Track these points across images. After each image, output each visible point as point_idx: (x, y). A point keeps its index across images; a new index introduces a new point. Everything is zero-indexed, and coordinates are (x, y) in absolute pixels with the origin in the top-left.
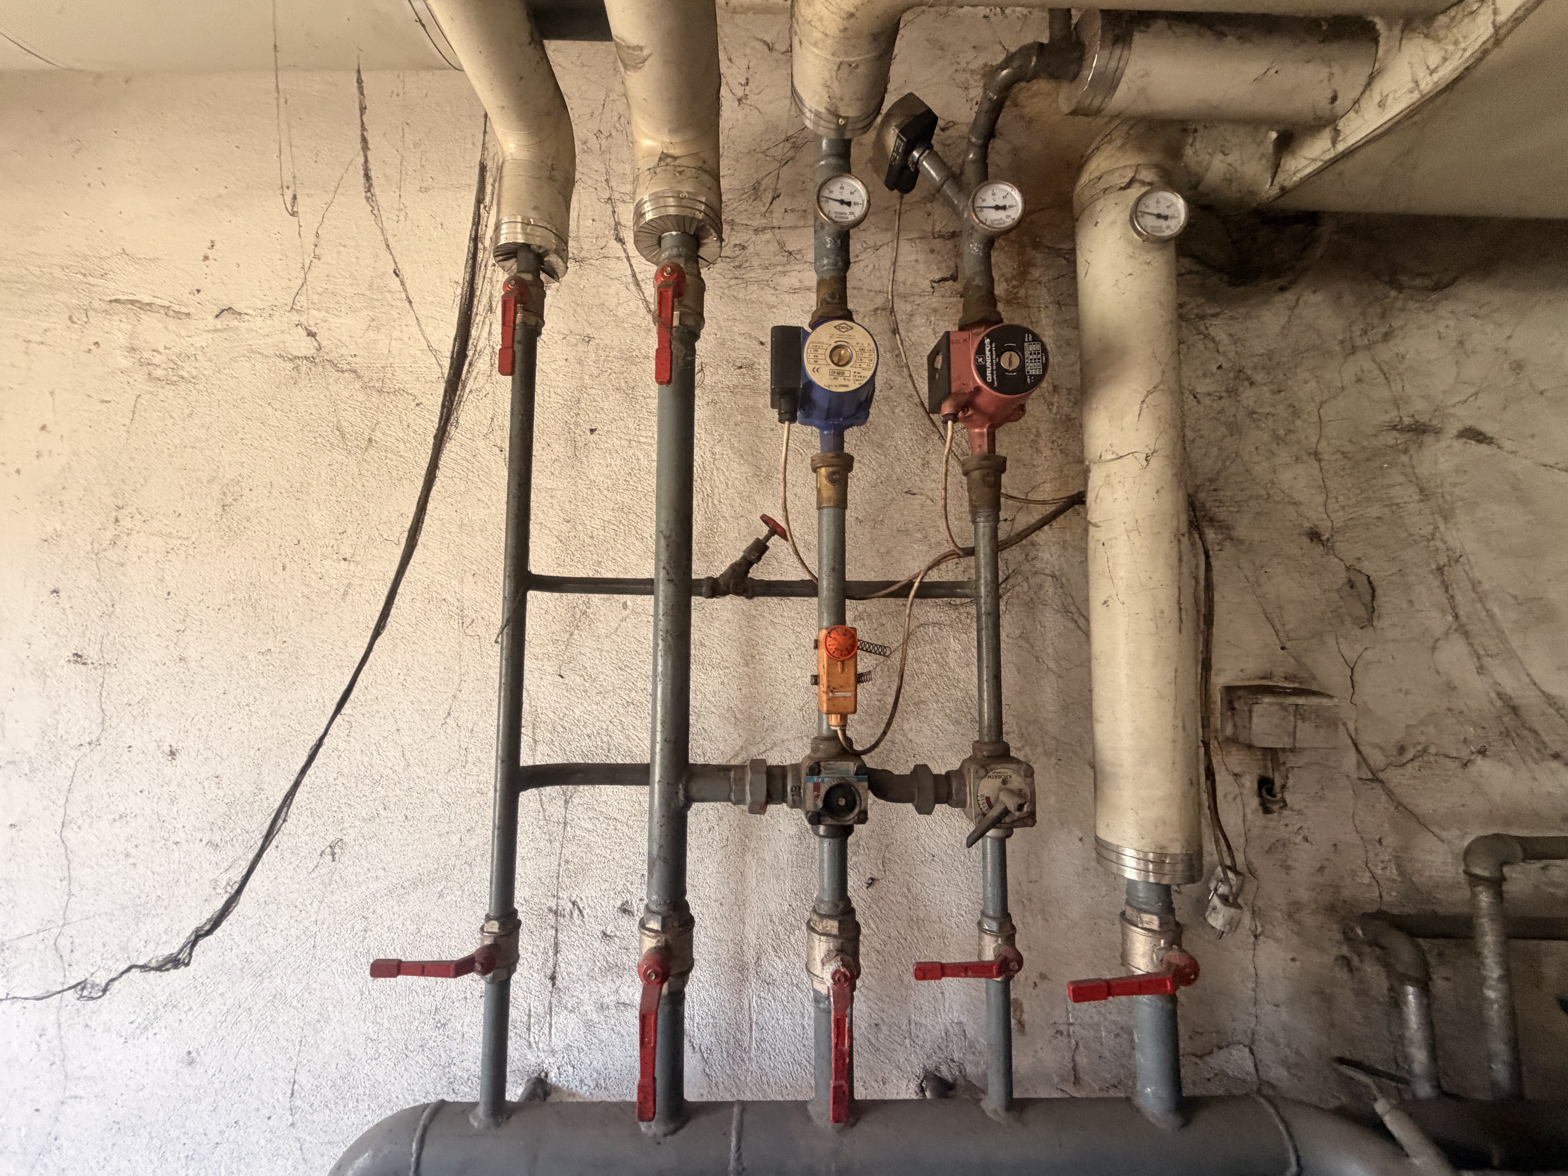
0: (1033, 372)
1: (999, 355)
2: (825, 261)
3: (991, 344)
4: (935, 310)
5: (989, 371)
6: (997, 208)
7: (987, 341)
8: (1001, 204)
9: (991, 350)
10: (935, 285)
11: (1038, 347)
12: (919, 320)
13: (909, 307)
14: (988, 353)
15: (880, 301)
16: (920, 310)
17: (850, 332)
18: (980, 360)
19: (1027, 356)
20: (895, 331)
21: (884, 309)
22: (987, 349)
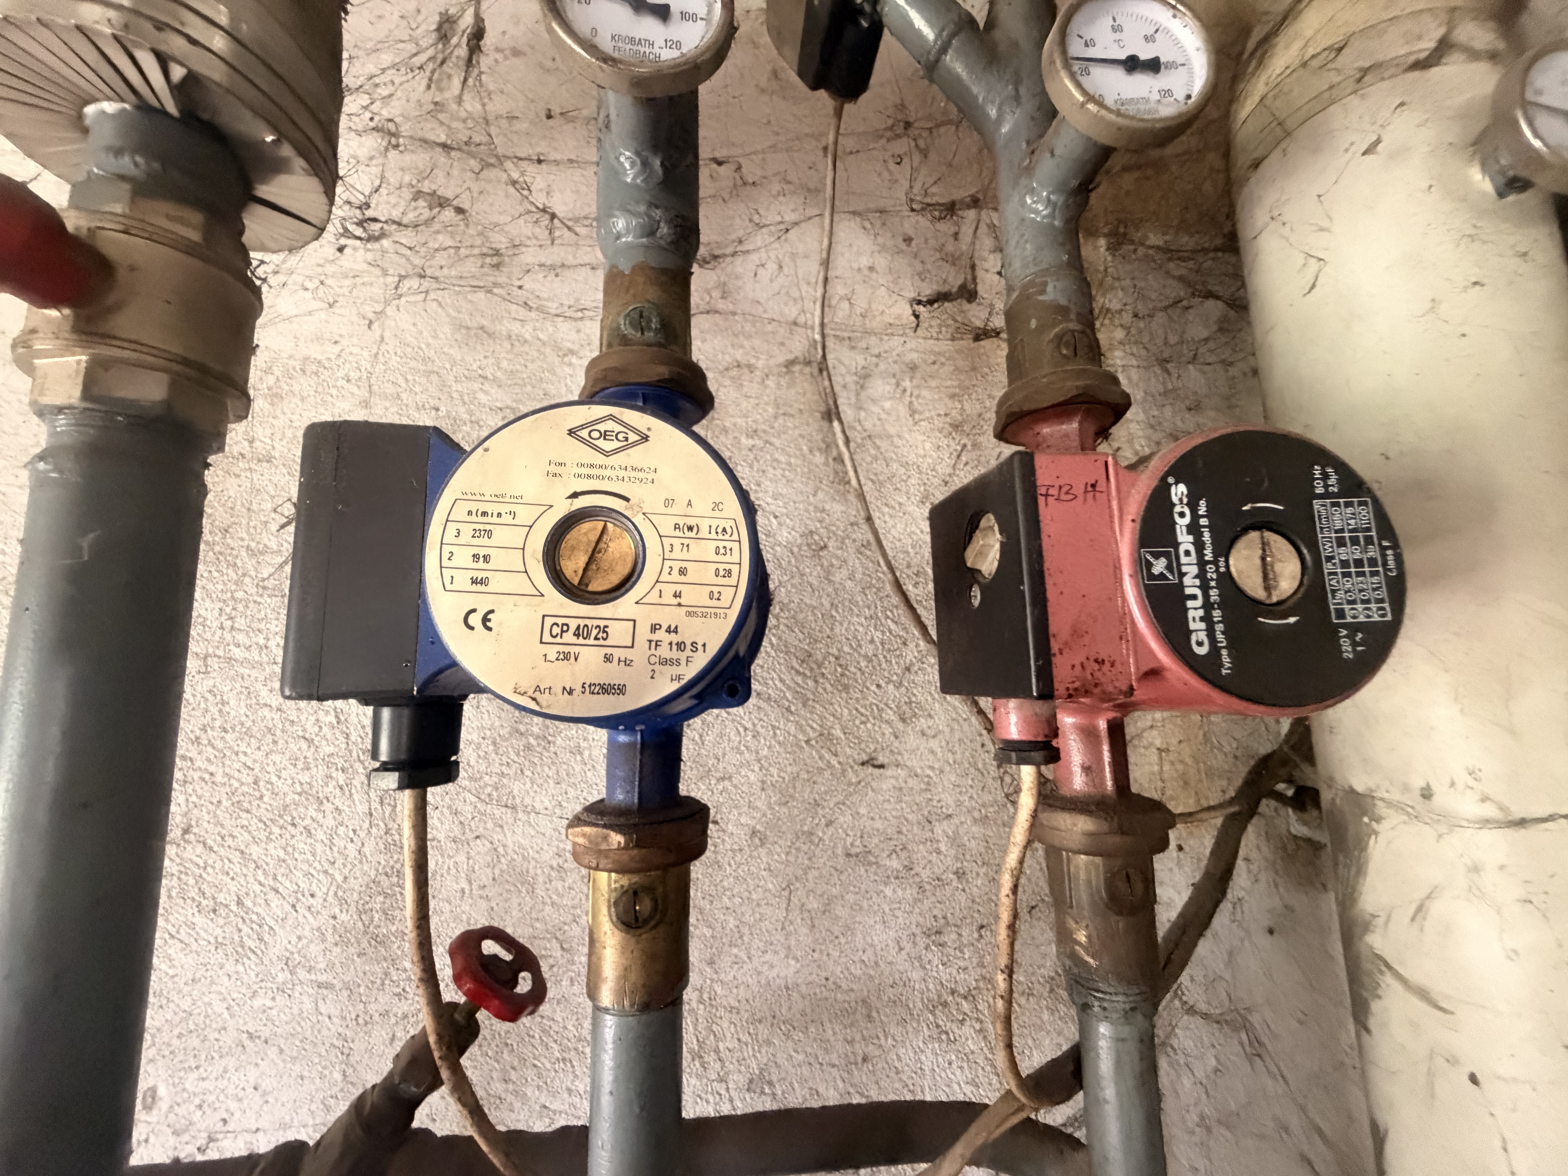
0: (1358, 614)
1: (1224, 548)
2: (620, 224)
3: (1193, 506)
4: (913, 368)
5: (1195, 611)
6: (1132, 64)
7: (1178, 492)
8: (1145, 55)
9: (1194, 529)
10: (921, 309)
11: (1364, 515)
12: (879, 387)
13: (860, 360)
14: (1185, 540)
15: (798, 346)
16: (882, 366)
17: (635, 456)
18: (1159, 566)
19: (1326, 549)
20: (831, 414)
21: (808, 363)
22: (1182, 523)
